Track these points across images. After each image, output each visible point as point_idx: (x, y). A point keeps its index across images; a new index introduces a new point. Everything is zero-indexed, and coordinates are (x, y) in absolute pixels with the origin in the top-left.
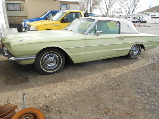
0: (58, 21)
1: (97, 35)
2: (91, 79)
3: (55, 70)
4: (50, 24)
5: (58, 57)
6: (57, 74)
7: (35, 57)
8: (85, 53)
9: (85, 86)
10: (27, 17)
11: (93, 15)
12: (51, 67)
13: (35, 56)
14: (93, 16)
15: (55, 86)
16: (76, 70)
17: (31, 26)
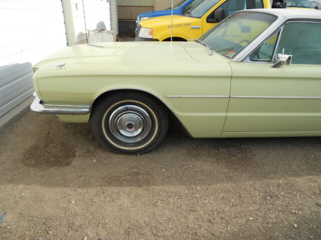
0: (200, 18)
1: (273, 64)
2: (222, 195)
3: (139, 147)
4: (180, 25)
5: (148, 115)
6: (143, 156)
7: (88, 110)
8: (224, 114)
9: (191, 217)
10: (153, 7)
11: (305, 5)
12: (130, 137)
13: (89, 107)
14: (304, 7)
15: (114, 197)
16: (196, 156)
17: (141, 27)
